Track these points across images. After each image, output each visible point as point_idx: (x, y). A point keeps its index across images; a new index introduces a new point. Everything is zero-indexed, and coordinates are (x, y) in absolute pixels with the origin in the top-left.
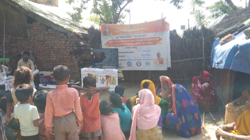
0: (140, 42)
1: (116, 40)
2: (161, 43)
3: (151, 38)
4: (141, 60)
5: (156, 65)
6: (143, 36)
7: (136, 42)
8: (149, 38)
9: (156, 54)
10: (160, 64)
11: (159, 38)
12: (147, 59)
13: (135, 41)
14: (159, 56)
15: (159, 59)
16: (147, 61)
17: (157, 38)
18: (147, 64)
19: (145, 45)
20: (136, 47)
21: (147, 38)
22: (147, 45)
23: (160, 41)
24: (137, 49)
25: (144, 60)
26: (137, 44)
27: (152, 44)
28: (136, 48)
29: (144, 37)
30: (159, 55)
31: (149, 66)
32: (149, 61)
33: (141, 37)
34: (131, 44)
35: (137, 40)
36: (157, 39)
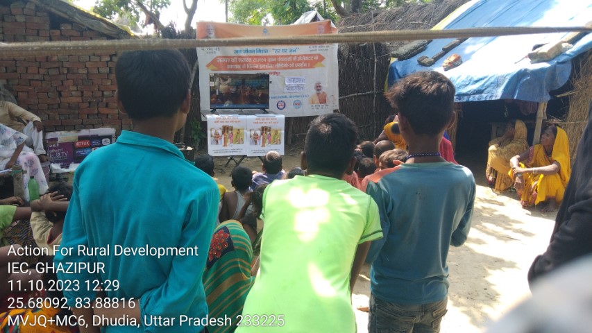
0: (285, 62)
1: (233, 57)
2: (323, 66)
3: (305, 55)
4: (286, 97)
5: (314, 105)
6: (292, 50)
7: (277, 62)
8: (302, 56)
9: (313, 86)
10: (321, 103)
11: (319, 55)
12: (298, 95)
13: (274, 60)
14: (318, 90)
15: (318, 94)
16: (296, 99)
17: (315, 55)
18: (296, 104)
19: (294, 68)
20: (277, 71)
21: (298, 56)
22: (298, 68)
23: (322, 63)
24: (278, 77)
25: (290, 97)
26: (278, 65)
27: (307, 67)
28: (278, 74)
29: (293, 53)
30: (320, 86)
31: (301, 109)
32: (300, 99)
33: (288, 53)
34: (267, 66)
35: (279, 59)
36: (316, 58)
